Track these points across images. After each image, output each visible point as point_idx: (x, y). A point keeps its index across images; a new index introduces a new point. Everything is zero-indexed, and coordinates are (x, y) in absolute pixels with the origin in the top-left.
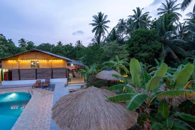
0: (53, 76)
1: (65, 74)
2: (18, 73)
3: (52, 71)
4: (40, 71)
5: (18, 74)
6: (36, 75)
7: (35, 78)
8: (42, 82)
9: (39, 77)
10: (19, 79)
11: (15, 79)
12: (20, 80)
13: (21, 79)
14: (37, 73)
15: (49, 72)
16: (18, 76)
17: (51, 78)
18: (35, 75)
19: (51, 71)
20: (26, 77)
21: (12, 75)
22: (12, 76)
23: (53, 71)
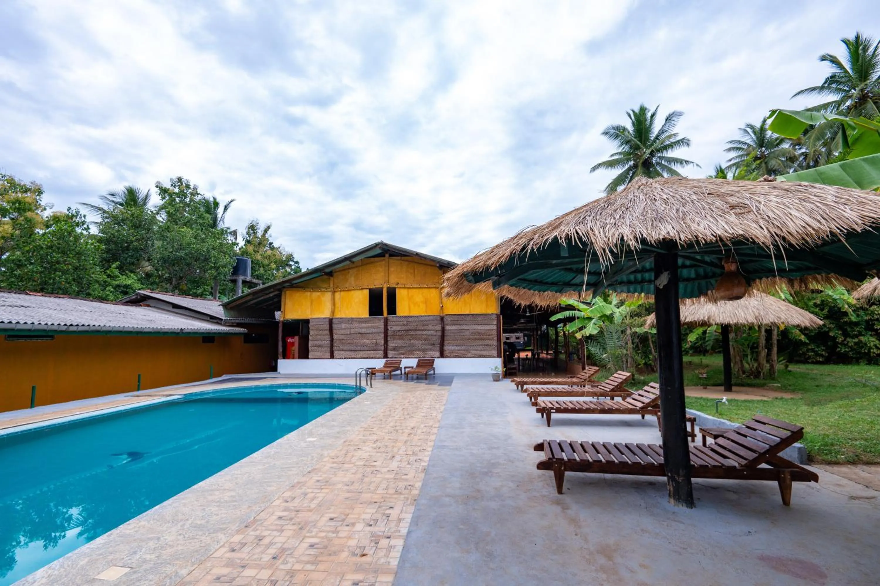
0: (447, 348)
1: (495, 343)
2: (327, 332)
3: (443, 330)
4: (398, 328)
5: (328, 337)
6: (386, 342)
7: (381, 353)
8: (405, 368)
9: (394, 349)
10: (328, 355)
11: (318, 354)
12: (332, 357)
13: (336, 353)
14: (389, 333)
15: (430, 333)
16: (327, 342)
17: (438, 354)
18: (382, 342)
19: (439, 327)
20: (353, 348)
21: (310, 338)
22: (310, 344)
23: (448, 328)
